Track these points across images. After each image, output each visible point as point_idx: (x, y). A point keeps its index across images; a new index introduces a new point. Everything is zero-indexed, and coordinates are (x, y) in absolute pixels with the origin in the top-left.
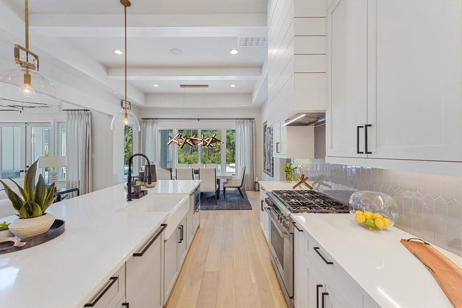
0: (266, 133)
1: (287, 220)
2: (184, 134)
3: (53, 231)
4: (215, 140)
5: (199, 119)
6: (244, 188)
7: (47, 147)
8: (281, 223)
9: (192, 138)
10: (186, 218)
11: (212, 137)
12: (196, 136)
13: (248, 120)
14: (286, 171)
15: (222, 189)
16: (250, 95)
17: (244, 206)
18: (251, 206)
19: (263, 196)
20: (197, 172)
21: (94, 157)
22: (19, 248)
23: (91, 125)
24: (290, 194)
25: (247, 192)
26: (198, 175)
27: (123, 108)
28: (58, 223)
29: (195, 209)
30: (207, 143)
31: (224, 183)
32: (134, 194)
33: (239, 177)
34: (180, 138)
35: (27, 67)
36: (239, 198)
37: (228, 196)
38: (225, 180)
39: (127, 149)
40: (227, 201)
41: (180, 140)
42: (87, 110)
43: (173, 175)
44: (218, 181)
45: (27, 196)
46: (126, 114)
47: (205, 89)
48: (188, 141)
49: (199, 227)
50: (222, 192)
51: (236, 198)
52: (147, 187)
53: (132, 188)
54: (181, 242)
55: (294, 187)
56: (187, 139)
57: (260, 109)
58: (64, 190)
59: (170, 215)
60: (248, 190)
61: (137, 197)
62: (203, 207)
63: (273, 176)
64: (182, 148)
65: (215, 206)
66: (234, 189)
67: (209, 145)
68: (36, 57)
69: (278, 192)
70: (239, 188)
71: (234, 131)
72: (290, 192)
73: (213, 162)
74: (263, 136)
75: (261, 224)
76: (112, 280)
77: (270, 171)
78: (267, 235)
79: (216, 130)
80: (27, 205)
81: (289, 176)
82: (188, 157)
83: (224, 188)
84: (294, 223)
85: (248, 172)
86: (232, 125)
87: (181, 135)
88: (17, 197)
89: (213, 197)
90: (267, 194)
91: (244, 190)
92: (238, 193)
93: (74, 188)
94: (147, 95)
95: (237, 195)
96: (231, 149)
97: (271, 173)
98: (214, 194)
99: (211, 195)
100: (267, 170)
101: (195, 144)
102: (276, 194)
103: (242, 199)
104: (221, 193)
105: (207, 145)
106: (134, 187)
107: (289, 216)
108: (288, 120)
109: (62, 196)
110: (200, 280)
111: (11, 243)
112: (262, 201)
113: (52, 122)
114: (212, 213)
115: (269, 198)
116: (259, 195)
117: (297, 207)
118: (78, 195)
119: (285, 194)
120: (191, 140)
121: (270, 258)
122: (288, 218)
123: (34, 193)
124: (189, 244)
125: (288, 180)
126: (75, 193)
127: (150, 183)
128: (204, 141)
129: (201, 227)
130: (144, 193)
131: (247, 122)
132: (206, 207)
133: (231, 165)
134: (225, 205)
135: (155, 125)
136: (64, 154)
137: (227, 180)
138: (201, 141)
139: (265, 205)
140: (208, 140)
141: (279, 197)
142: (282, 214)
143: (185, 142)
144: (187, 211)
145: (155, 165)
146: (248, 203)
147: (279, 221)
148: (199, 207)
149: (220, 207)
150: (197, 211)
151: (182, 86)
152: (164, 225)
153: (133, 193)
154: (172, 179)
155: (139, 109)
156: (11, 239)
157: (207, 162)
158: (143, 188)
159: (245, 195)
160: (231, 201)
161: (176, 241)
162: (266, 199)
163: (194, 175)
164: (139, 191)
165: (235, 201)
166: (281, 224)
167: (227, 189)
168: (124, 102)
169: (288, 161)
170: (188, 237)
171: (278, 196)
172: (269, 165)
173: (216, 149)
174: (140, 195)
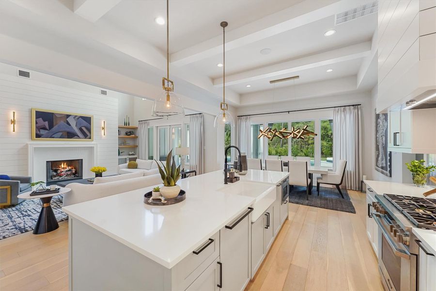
0: (379, 120)
1: (407, 235)
2: (273, 128)
3: (180, 197)
4: (306, 132)
5: (289, 112)
6: (346, 186)
7: (180, 141)
8: (395, 236)
9: (282, 131)
10: (272, 207)
11: (303, 129)
12: (286, 129)
13: (352, 107)
14: (412, 171)
15: (315, 184)
16: (355, 76)
17: (344, 206)
18: (354, 209)
19: (370, 199)
20: (286, 164)
21: (205, 148)
22: (164, 204)
23: (203, 124)
24: (417, 202)
25: (349, 192)
26: (287, 167)
27: (223, 109)
28: (182, 193)
29: (283, 200)
30: (297, 135)
31: (318, 178)
32: (230, 179)
33: (338, 173)
34: (270, 131)
35: (168, 91)
36: (338, 197)
37: (323, 193)
38: (319, 176)
39: (228, 141)
40: (321, 198)
41: (269, 133)
42: (201, 114)
43: (263, 166)
44: (310, 176)
45: (168, 172)
46: (224, 114)
47: (296, 80)
48: (277, 134)
49: (287, 219)
50: (316, 188)
51: (334, 197)
52: (240, 175)
53: (228, 174)
54: (267, 228)
55: (427, 194)
56: (276, 132)
57: (370, 91)
58: (188, 171)
59: (257, 201)
60: (351, 189)
61: (232, 182)
62: (292, 200)
63: (391, 176)
64: (271, 140)
65: (307, 202)
66: (331, 186)
67: (300, 137)
68: (172, 82)
69: (394, 197)
70: (337, 186)
71: (331, 121)
72: (416, 200)
73: (306, 155)
74: (374, 124)
75: (369, 233)
76: (210, 241)
77: (387, 169)
78: (377, 247)
79: (310, 122)
80: (167, 178)
81: (419, 178)
82: (279, 150)
83: (318, 184)
84: (418, 241)
85: (350, 168)
86: (329, 115)
87: (271, 129)
88: (163, 172)
89: (305, 191)
90: (376, 197)
91: (346, 189)
92: (337, 191)
93: (194, 170)
94: (241, 95)
95: (335, 194)
96: (329, 142)
97: (388, 172)
98: (306, 189)
99: (302, 189)
100: (382, 168)
101: (284, 137)
102: (390, 199)
103: (341, 199)
104: (314, 189)
105: (298, 137)
106: (229, 173)
107: (410, 230)
108: (412, 101)
109: (187, 175)
110: (287, 271)
111: (160, 200)
112: (369, 206)
113: (182, 123)
114: (302, 208)
115: (378, 203)
116: (366, 197)
117: (427, 221)
118: (196, 175)
119: (407, 202)
120: (281, 133)
121: (381, 278)
122: (408, 233)
123: (171, 171)
124: (276, 232)
125: (417, 183)
126: (194, 173)
127: (241, 171)
128: (294, 134)
129: (289, 219)
130: (237, 179)
131: (350, 109)
132: (296, 200)
133: (328, 159)
134: (318, 202)
135: (248, 120)
136: (188, 146)
137: (322, 175)
138: (291, 134)
139: (373, 211)
140: (299, 132)
141: (396, 204)
142: (398, 226)
143: (275, 135)
144: (274, 200)
145: (246, 156)
146: (350, 204)
147: (392, 234)
148: (288, 199)
149: (313, 204)
150: (285, 202)
151: (271, 82)
152: (251, 209)
153: (228, 178)
154: (262, 169)
155: (236, 108)
156: (160, 197)
157: (299, 154)
158: (236, 175)
159: (347, 195)
160: (327, 199)
161: (263, 226)
162: (373, 203)
163: (284, 167)
164: (233, 177)
165: (332, 200)
166: (396, 238)
167: (321, 185)
168: (223, 105)
169: (419, 157)
170: (276, 225)
171: (393, 201)
172: (384, 162)
173: (310, 142)
174: (234, 180)
